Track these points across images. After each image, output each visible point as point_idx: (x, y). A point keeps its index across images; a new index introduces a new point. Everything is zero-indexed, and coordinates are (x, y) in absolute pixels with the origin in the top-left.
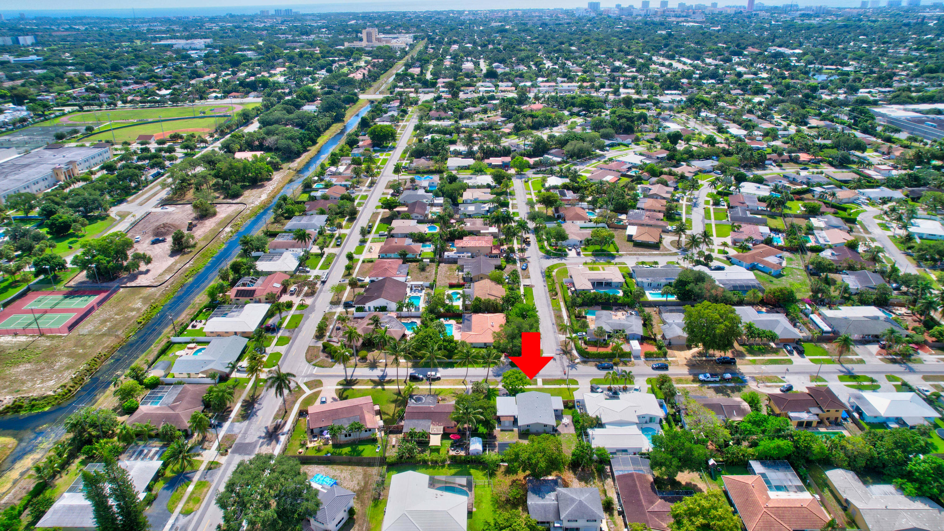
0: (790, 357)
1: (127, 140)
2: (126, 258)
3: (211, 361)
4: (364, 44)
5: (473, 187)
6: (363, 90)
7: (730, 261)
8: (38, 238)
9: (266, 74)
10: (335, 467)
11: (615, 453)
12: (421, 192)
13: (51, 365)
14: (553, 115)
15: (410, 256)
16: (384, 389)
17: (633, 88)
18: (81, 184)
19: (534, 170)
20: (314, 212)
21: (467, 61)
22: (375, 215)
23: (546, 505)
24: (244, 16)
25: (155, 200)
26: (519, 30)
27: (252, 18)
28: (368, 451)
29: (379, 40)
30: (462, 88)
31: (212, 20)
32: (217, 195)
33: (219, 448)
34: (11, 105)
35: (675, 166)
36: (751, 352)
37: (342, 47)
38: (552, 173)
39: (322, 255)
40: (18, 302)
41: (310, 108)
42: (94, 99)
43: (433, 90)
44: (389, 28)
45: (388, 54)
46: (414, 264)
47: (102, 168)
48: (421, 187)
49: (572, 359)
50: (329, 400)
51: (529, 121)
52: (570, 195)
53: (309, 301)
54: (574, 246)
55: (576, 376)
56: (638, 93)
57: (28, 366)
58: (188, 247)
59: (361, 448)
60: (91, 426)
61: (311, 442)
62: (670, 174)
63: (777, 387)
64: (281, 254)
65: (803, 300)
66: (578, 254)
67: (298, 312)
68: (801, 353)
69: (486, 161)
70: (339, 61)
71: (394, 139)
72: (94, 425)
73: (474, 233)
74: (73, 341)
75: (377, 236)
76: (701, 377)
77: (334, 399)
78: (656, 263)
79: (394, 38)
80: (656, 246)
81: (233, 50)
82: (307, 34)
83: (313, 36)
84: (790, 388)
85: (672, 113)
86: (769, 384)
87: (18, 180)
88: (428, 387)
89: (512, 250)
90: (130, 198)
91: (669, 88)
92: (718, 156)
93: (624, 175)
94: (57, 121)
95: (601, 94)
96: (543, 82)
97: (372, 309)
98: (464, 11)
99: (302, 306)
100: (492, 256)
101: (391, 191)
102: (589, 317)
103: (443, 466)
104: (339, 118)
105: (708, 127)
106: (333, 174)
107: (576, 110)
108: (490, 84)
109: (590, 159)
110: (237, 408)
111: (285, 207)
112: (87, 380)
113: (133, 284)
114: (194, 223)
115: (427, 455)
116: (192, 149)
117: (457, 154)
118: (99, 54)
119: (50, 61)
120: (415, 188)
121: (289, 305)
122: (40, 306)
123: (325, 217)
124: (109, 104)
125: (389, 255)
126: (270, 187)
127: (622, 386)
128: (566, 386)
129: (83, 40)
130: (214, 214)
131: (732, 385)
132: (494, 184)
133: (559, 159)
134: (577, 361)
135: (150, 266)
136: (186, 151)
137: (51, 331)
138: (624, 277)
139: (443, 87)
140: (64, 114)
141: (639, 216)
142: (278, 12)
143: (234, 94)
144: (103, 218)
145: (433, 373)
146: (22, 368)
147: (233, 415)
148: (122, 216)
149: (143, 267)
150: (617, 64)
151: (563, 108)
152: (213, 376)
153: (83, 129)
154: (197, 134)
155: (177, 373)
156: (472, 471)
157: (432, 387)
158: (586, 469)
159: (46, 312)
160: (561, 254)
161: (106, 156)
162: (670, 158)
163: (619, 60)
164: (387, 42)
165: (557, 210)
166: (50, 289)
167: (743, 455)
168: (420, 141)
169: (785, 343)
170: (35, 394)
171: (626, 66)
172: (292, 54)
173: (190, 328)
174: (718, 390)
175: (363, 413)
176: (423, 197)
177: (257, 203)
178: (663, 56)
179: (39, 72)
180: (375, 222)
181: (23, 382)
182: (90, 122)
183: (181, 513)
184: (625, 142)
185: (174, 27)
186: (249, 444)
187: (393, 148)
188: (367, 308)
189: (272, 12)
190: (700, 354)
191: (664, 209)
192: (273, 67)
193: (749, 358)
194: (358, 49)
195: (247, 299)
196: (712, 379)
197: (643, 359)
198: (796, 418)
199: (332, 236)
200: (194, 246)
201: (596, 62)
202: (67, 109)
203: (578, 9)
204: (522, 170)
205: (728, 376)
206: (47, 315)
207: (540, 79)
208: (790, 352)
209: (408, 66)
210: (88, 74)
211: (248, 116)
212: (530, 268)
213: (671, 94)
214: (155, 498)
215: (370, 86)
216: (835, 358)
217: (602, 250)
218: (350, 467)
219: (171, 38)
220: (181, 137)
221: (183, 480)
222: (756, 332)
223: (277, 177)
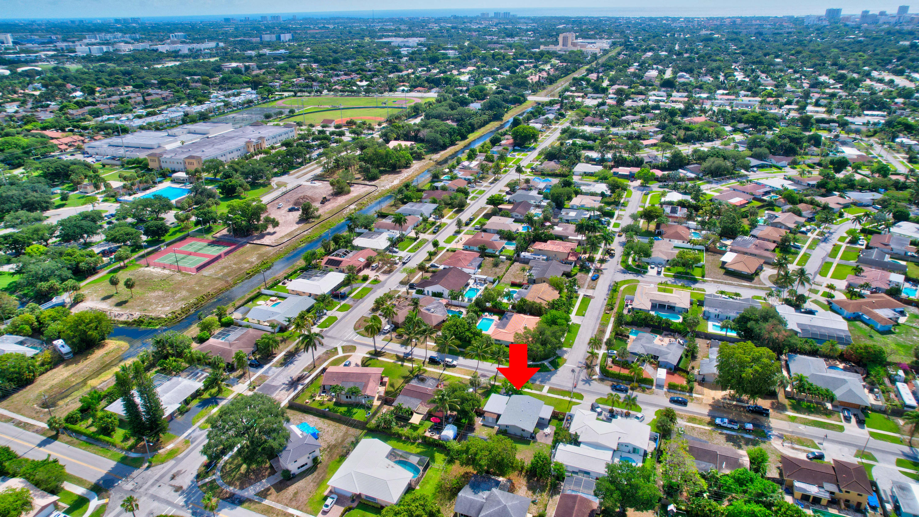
0: (844, 423)
1: (313, 123)
2: (258, 220)
3: (277, 313)
4: (559, 48)
5: (586, 194)
6: (534, 92)
7: (832, 307)
8: (211, 195)
9: (455, 72)
10: (327, 421)
11: (576, 473)
12: (534, 193)
13: (174, 294)
14: (711, 130)
15: (489, 251)
16: (402, 365)
17: (825, 106)
18: (263, 156)
19: (661, 184)
20: (429, 200)
21: (653, 69)
22: (482, 209)
23: (474, 500)
24: (466, 17)
25: (310, 176)
26: (727, 40)
27: (471, 20)
28: (359, 415)
29: (574, 44)
30: (632, 96)
31: (438, 21)
32: (358, 176)
33: (250, 385)
34: (249, 89)
35: (823, 195)
36: (797, 408)
37: (537, 50)
38: (675, 188)
39: (417, 239)
40: (178, 243)
41: (476, 106)
42: (307, 86)
43: (602, 95)
44: (592, 33)
45: (577, 59)
46: (491, 259)
47: (283, 145)
48: (536, 188)
49: (590, 375)
50: (353, 365)
51: (681, 133)
52: (682, 212)
53: (382, 278)
54: (658, 264)
55: (585, 391)
56: (830, 112)
57: (160, 293)
58: (313, 217)
59: (355, 410)
60: (170, 345)
61: (320, 395)
62: (812, 203)
63: (805, 451)
64: (382, 233)
65: (898, 365)
66: (659, 273)
67: (370, 286)
68: (861, 423)
69: (615, 170)
70: (527, 63)
71: (536, 141)
72: (172, 345)
73: (561, 238)
74: (196, 280)
75: (473, 229)
76: (718, 421)
77: (357, 365)
78: (737, 295)
79: (592, 43)
80: (749, 278)
81: (439, 47)
82: (511, 36)
83: (516, 39)
84: (821, 457)
85: (858, 137)
86: (797, 446)
87: (220, 149)
88: (441, 371)
89: (591, 260)
90: (292, 172)
91: (871, 108)
92: (886, 189)
93: (755, 199)
94: (274, 104)
95: (782, 112)
96: (723, 94)
97: (430, 293)
98: (678, 19)
99: (376, 281)
100: (566, 262)
101: (508, 189)
102: (632, 337)
103: (413, 444)
104: (497, 117)
105: (898, 155)
106: (464, 168)
107: (741, 126)
108: (664, 94)
109: (729, 178)
110: (280, 356)
111: (406, 192)
112: (192, 311)
113: (258, 242)
114: (328, 198)
115: (406, 431)
116: (358, 134)
117: (589, 160)
118: (330, 49)
119: (293, 54)
120: (529, 189)
121: (365, 279)
122: (190, 249)
123: (435, 206)
124: (316, 92)
125: (472, 248)
126: (405, 175)
127: (625, 411)
128: (569, 399)
129: (327, 37)
130: (348, 192)
131: (751, 437)
132: (609, 193)
133: (693, 175)
134: (594, 377)
135: (277, 229)
136: (353, 136)
137: (185, 269)
138: (691, 304)
139: (614, 94)
140: (281, 98)
141: (746, 243)
142: (497, 14)
143: (419, 88)
144: (264, 185)
145: (450, 360)
146: (156, 293)
147: (275, 360)
148: (279, 185)
149: (270, 229)
150: (823, 78)
151: (726, 123)
152: (273, 326)
153: (287, 112)
154: (368, 122)
155: (252, 318)
156: (437, 454)
157: (445, 372)
158: (541, 480)
159: (190, 254)
160: (640, 270)
161: (291, 134)
162: (821, 185)
163: (827, 75)
164: (582, 46)
165: (658, 226)
166: (201, 237)
167: (710, 510)
168: (562, 144)
169: (846, 407)
170: (153, 315)
171: (832, 81)
172: (487, 54)
173: (280, 284)
174: (729, 438)
175: (369, 381)
176: (533, 197)
177: (388, 187)
178: (889, 71)
179: (280, 63)
180: (478, 215)
181: (151, 305)
182: (295, 106)
183: (199, 427)
184: (779, 164)
185: (402, 27)
186: (274, 386)
187: (534, 149)
188: (426, 292)
189: (492, 15)
190: (733, 398)
191: (779, 239)
192: (465, 66)
193: (791, 413)
194: (548, 52)
195: (334, 268)
196: (729, 426)
197: (665, 389)
198: (800, 489)
199: (433, 224)
200: (319, 217)
201: (797, 75)
202: (286, 94)
203: (808, 17)
204: (647, 183)
205: (750, 426)
206: (191, 257)
207: (721, 92)
208: (847, 419)
209: (590, 71)
210: (314, 66)
211: (418, 109)
212: (600, 281)
213: (872, 115)
214: (187, 411)
215: (544, 88)
216: (907, 438)
217: (687, 273)
218: (337, 424)
219: (395, 36)
220: (355, 124)
221: (212, 403)
222: (807, 386)
223: (416, 165)
